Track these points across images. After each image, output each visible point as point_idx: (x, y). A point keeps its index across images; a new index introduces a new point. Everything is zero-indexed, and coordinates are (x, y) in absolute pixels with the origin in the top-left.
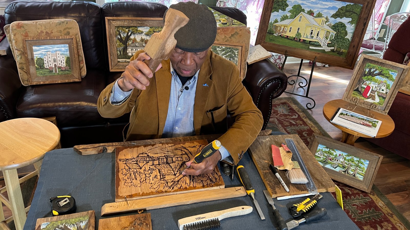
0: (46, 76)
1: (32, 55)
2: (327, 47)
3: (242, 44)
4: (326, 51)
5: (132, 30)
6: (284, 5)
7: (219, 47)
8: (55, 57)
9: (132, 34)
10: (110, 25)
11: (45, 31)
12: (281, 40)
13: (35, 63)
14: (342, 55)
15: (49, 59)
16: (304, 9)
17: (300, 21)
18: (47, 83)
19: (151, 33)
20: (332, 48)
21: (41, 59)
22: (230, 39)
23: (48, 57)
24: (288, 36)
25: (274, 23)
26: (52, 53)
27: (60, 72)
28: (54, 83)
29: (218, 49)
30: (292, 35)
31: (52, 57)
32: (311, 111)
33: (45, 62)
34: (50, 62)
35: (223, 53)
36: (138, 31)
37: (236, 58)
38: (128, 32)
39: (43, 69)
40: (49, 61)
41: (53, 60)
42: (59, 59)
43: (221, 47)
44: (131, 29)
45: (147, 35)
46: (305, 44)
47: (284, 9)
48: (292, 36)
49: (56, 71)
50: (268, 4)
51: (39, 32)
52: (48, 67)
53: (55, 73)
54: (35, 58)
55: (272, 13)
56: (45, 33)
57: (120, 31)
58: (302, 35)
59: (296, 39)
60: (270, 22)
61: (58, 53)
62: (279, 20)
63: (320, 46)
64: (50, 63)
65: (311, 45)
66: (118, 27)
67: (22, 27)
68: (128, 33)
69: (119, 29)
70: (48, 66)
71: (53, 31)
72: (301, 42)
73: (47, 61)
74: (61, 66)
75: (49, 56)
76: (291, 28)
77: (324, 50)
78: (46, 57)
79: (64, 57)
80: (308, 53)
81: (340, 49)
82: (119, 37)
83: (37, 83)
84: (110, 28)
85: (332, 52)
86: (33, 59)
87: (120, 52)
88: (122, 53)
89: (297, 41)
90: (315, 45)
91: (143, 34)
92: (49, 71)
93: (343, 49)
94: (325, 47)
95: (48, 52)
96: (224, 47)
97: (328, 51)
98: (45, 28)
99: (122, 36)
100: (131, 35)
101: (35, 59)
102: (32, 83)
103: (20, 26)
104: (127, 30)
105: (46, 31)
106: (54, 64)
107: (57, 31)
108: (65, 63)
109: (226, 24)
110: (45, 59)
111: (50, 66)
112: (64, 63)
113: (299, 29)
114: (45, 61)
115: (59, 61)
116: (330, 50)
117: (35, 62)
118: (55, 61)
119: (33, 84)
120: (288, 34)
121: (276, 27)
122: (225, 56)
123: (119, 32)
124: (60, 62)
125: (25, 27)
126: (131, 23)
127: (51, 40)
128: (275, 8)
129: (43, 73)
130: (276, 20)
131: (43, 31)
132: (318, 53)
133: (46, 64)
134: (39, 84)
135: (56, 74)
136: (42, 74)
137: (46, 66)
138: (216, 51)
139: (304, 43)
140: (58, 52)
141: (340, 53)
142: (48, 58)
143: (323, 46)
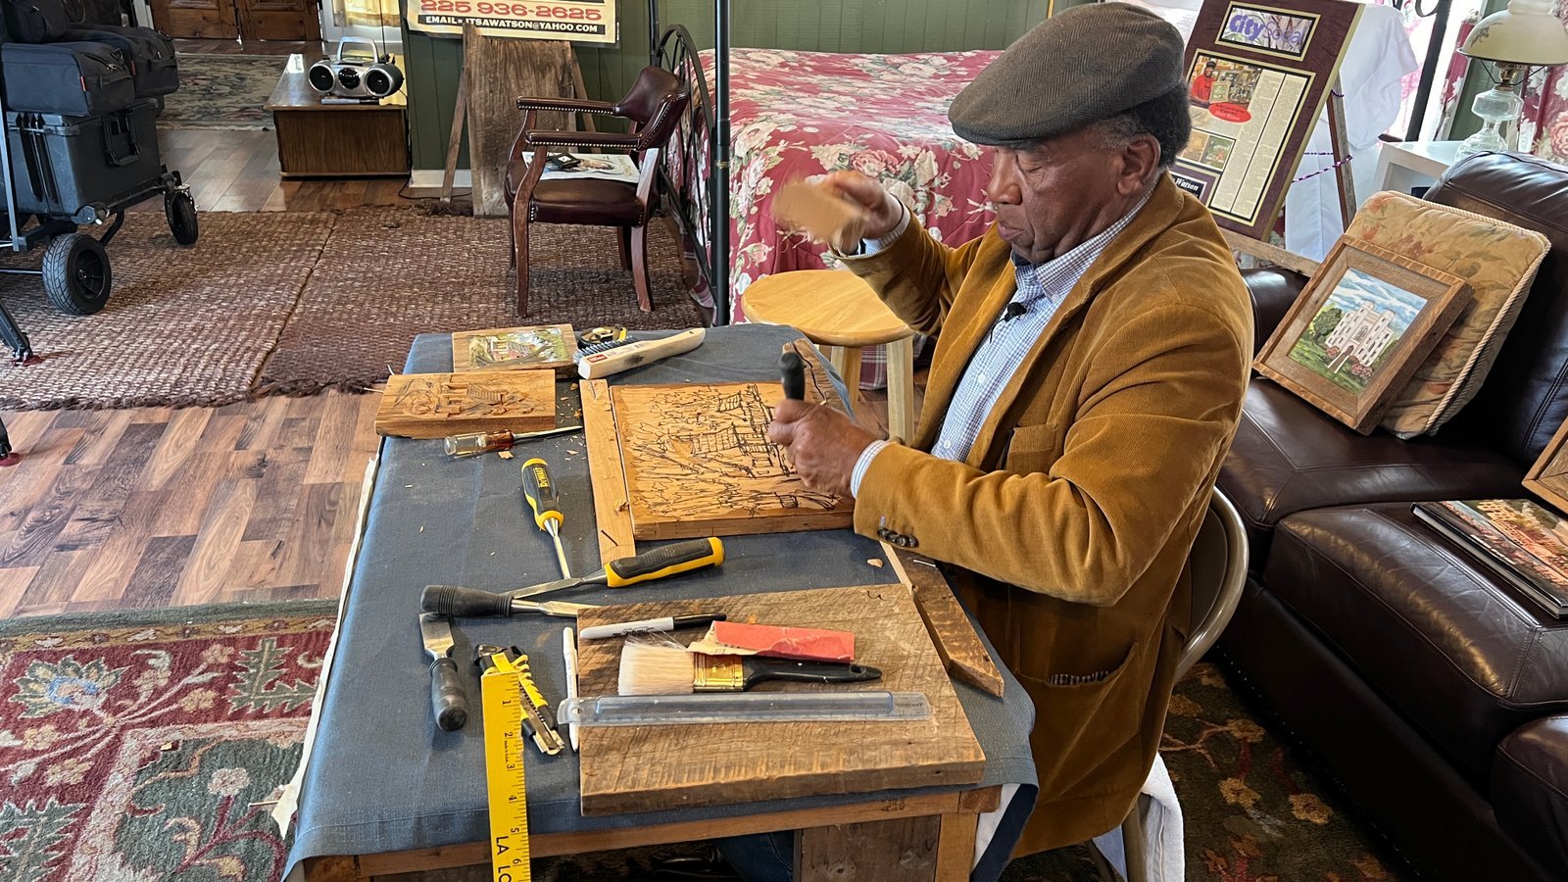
0: (1304, 365)
1: (1329, 291)
8: (1370, 326)
11: (1417, 239)
13: (1315, 318)
15: (1353, 325)
23: (1357, 314)
26: (1375, 309)
27: (1340, 374)
31: (1364, 322)
33: (1337, 328)
39: (1317, 343)
41: (1358, 330)
42: (1373, 334)
49: (1336, 365)
52: (1330, 346)
53: (1327, 370)
54: (1327, 303)
56: (1412, 245)
61: (1388, 317)
64: (1344, 336)
67: (1383, 207)
70: (1334, 342)
73: (1345, 325)
74: (1360, 359)
75: (1360, 314)
78: (1352, 314)
79: (1388, 337)
86: (1319, 303)
92: (1322, 357)
95: (1368, 303)
101: (1325, 308)
102: (1261, 365)
103: (1379, 205)
106: (1350, 344)
107: (1445, 252)
108: (1376, 356)
110: (1343, 319)
111: (1337, 344)
112: (1374, 353)
114: (1342, 324)
115: (1369, 343)
117: (1319, 313)
118: (1360, 335)
124: (1368, 347)
127: (1398, 270)
129: (1306, 354)
133: (1335, 333)
135: (1327, 374)
136: (1302, 355)
137: (1331, 339)
140: (1388, 314)
142: (1352, 320)
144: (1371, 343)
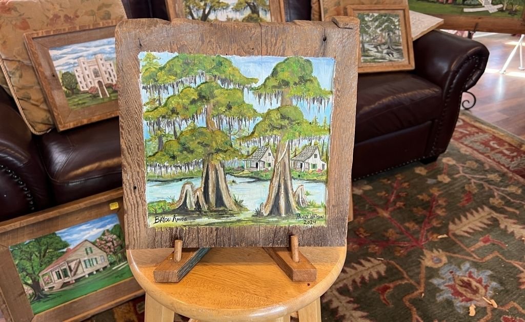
0: (87, 106)
1: (51, 67)
2: (491, 5)
4: (491, 12)
7: (368, 15)
8: (96, 67)
9: (211, 11)
11: (62, 14)
13: (62, 84)
14: (515, 14)
15: (87, 72)
18: (95, 119)
19: (242, 5)
20: (500, 6)
21: (71, 74)
23: (81, 67)
26: (88, 59)
27: (112, 95)
28: (109, 117)
29: (367, 19)
31: (90, 67)
32: (470, 111)
33: (79, 80)
34: (89, 77)
35: (376, 24)
36: (221, 4)
37: (397, 32)
38: (204, 7)
39: (78, 94)
40: (87, 77)
41: (92, 73)
42: (104, 69)
43: (371, 14)
45: (236, 9)
46: (455, 6)
49: (104, 94)
51: (51, 16)
52: (87, 89)
53: (103, 99)
54: (58, 73)
56: (62, 18)
57: (192, 8)
59: (440, 1)
61: (101, 57)
63: (480, 5)
64: (89, 80)
65: (466, 6)
67: (12, 9)
68: (204, 10)
69: (188, 4)
70: (87, 87)
71: (79, 13)
72: (449, 4)
73: (81, 76)
74: (111, 82)
75: (83, 66)
77: (487, 11)
78: (79, 69)
79: (112, 65)
80: (462, 19)
81: (511, 6)
83: (75, 123)
85: (500, 12)
86: (54, 76)
90: (472, 5)
91: (230, 9)
92: (91, 97)
93: (517, 6)
94: (488, 5)
95: (81, 58)
96: (376, 15)
97: (493, 11)
98: (61, 7)
99: (195, 16)
100: (209, 12)
101: (60, 76)
102: (66, 125)
103: (7, 9)
104: (202, 4)
105: (65, 13)
106: (97, 81)
107: (86, 13)
110: (77, 74)
111: (90, 86)
112: (114, 76)
114: (79, 76)
115: (106, 74)
116: (497, 9)
117: (61, 81)
118: (97, 74)
119: (68, 128)
122: (381, 28)
124: (108, 76)
125: (18, 9)
127: (84, 33)
129: (80, 102)
131: (59, 15)
132: (479, 17)
133: (81, 82)
134: (79, 125)
135: (106, 100)
136: (79, 104)
137: (83, 87)
138: (364, 23)
139: (455, 4)
140: (99, 56)
141: (512, 13)
142: (83, 71)
143: (485, 6)
144: (108, 73)
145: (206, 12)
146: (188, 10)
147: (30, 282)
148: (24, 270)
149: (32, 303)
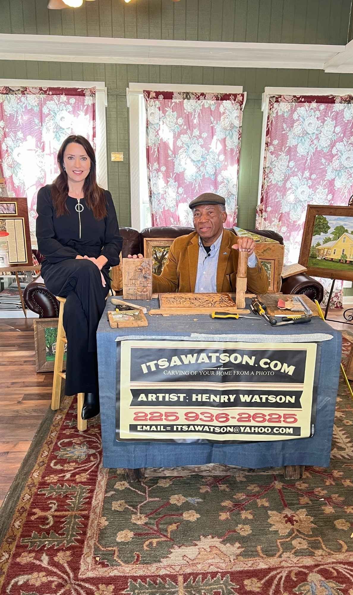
3: (273, 258)
5: (168, 249)
6: (325, 227)
10: (148, 245)
12: (326, 263)
16: (347, 230)
17: (344, 241)
22: (263, 255)
24: (332, 259)
25: (316, 246)
30: (337, 256)
44: (166, 249)
47: (326, 231)
48: (337, 258)
50: (309, 228)
55: (313, 237)
57: (157, 251)
58: (348, 256)
59: (341, 261)
60: (312, 245)
62: (322, 243)
66: (155, 247)
68: (163, 253)
69: (155, 249)
72: (348, 264)
76: (335, 250)
82: (155, 256)
84: (147, 248)
87: (155, 270)
88: (157, 271)
89: (343, 263)
99: (158, 255)
100: (166, 254)
104: (163, 250)
109: (259, 241)
113: (343, 251)
120: (333, 256)
121: (319, 250)
123: (155, 251)
126: (167, 244)
128: (317, 231)
130: (318, 243)
139: (351, 264)
145: (164, 254)
146: (154, 252)
147: (48, 346)
148: (48, 340)
149: (47, 356)
